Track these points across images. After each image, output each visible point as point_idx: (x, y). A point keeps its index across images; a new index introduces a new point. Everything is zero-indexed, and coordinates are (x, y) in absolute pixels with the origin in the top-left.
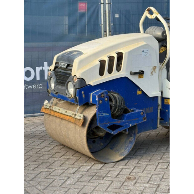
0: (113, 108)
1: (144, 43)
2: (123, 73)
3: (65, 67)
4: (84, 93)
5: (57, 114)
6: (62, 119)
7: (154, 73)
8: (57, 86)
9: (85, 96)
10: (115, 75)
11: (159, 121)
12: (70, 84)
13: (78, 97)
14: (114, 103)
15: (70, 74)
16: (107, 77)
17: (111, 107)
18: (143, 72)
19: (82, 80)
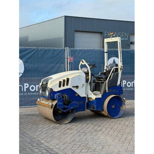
0: (64, 101)
1: (79, 74)
2: (69, 86)
3: (45, 84)
4: (52, 95)
5: (42, 104)
6: (44, 106)
7: (83, 87)
8: (42, 92)
9: (53, 96)
10: (66, 87)
11: (86, 107)
12: (47, 90)
13: (50, 96)
14: (64, 99)
15: (47, 87)
16: (62, 88)
17: (63, 100)
18: (78, 86)
19: (51, 89)
